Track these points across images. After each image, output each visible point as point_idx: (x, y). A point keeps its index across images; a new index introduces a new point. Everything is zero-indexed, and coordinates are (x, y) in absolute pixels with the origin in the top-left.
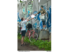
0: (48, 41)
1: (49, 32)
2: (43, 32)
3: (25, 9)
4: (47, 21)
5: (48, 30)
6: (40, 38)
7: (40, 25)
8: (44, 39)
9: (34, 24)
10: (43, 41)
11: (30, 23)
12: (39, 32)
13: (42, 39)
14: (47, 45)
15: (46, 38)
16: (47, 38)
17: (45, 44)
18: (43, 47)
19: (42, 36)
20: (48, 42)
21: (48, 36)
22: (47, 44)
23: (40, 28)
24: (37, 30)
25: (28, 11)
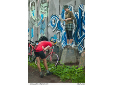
0: (76, 66)
1: (78, 52)
2: (68, 52)
3: (35, 12)
4: (74, 32)
5: (77, 48)
6: (63, 61)
7: (63, 39)
8: (71, 64)
9: (52, 37)
10: (68, 66)
11: (44, 35)
12: (62, 51)
13: (66, 64)
14: (76, 73)
15: (73, 62)
16: (76, 61)
17: (71, 72)
18: (68, 78)
19: (66, 58)
20: (77, 68)
21: (77, 58)
22: (76, 71)
23: (62, 44)
24: (58, 47)
25: (40, 14)
